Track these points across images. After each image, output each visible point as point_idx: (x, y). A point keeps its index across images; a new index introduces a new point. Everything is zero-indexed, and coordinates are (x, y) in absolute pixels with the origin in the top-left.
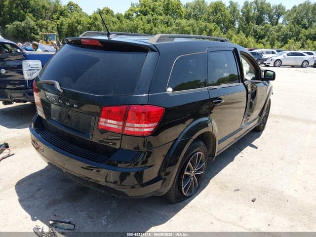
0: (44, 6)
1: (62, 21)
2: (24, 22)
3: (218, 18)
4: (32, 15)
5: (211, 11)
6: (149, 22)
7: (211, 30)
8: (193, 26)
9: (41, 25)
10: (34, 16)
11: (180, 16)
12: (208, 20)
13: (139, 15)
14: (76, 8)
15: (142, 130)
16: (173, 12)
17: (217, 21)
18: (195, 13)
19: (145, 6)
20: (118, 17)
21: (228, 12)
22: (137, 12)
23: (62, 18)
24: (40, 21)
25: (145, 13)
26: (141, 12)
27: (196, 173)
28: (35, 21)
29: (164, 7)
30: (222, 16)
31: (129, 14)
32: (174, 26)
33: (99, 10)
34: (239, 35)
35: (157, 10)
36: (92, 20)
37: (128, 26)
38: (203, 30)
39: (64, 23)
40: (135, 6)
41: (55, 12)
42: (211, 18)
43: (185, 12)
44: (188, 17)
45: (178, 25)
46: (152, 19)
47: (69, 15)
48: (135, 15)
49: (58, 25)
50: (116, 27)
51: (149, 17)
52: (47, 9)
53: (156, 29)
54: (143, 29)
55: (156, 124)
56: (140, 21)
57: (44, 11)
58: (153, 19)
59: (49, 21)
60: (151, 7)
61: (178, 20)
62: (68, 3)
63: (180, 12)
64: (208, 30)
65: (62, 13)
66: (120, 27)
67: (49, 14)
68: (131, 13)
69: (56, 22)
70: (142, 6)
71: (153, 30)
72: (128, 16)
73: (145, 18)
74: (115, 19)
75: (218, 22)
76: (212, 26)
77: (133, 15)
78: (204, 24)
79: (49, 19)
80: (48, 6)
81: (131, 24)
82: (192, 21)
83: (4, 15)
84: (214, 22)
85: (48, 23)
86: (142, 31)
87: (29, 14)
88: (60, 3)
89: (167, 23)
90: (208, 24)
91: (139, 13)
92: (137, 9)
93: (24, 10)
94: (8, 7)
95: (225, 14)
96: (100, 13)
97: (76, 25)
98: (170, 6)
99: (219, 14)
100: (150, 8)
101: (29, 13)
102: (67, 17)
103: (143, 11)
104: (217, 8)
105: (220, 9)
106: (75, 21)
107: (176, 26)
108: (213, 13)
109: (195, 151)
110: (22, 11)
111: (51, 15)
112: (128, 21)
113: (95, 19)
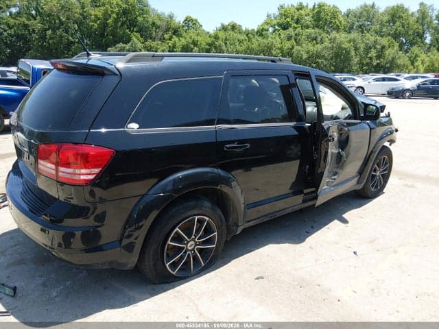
0: (154, 24)
1: (175, 42)
2: (129, 44)
3: (396, 30)
4: (139, 36)
5: (385, 19)
6: (289, 38)
7: (383, 47)
8: (355, 41)
9: (149, 48)
10: (141, 36)
11: (338, 29)
12: (380, 33)
13: (276, 29)
14: (195, 24)
15: (76, 177)
16: (325, 22)
17: (395, 33)
18: (360, 23)
19: (286, 17)
20: (247, 33)
21: (412, 20)
22: (274, 25)
23: (175, 39)
24: (149, 43)
25: (285, 27)
26: (279, 25)
27: (198, 245)
28: (143, 43)
29: (313, 17)
30: (403, 27)
31: (263, 29)
32: (327, 44)
33: (223, 25)
34: (429, 54)
35: (302, 21)
36: (212, 39)
37: (259, 45)
38: (370, 48)
39: (178, 44)
40: (273, 18)
41: (167, 31)
42: (384, 30)
43: (344, 22)
44: (350, 29)
45: (332, 41)
46: (293, 35)
47: (184, 34)
48: (271, 30)
49: (169, 47)
50: (244, 47)
51: (290, 31)
52: (158, 27)
53: (299, 48)
54: (281, 49)
55: (97, 170)
56: (277, 38)
57: (154, 29)
58: (296, 35)
59: (159, 42)
60: (295, 18)
61: (334, 34)
62: (185, 19)
63: (337, 22)
64: (378, 47)
65: (176, 32)
66: (248, 48)
67: (160, 34)
68: (266, 27)
69: (168, 43)
70: (281, 17)
71: (294, 50)
72: (261, 33)
73: (284, 34)
74: (243, 37)
75: (396, 36)
76: (384, 41)
77: (268, 30)
78: (372, 39)
79: (160, 39)
80: (158, 23)
81: (264, 43)
82: (354, 35)
83: (107, 35)
84: (389, 35)
85: (158, 45)
86: (278, 51)
87: (135, 34)
88: (174, 19)
89: (315, 39)
90: (379, 38)
91: (277, 27)
92: (275, 22)
93: (130, 28)
94: (111, 26)
95: (408, 24)
96: (224, 28)
97: (192, 46)
98: (322, 15)
99: (398, 24)
100: (292, 19)
101: (136, 32)
102: (182, 37)
103: (283, 24)
104: (396, 14)
105: (400, 17)
106: (191, 41)
107: (330, 43)
108: (389, 22)
109: (190, 213)
110: (127, 31)
111: (163, 35)
112: (260, 39)
113: (216, 37)
